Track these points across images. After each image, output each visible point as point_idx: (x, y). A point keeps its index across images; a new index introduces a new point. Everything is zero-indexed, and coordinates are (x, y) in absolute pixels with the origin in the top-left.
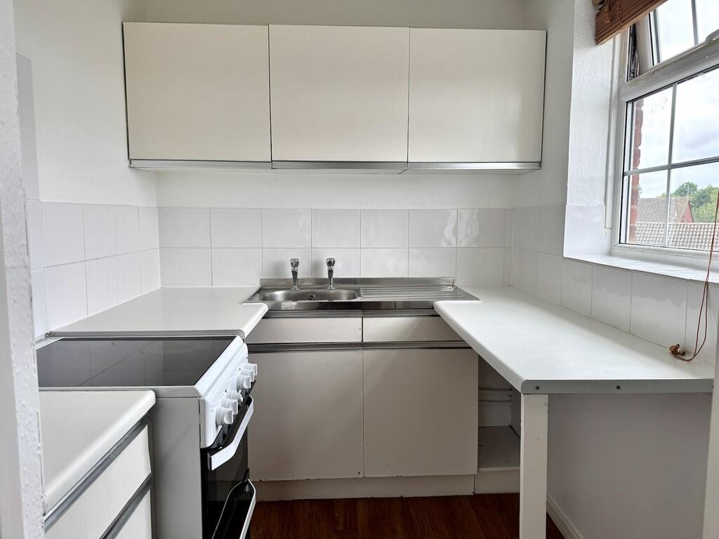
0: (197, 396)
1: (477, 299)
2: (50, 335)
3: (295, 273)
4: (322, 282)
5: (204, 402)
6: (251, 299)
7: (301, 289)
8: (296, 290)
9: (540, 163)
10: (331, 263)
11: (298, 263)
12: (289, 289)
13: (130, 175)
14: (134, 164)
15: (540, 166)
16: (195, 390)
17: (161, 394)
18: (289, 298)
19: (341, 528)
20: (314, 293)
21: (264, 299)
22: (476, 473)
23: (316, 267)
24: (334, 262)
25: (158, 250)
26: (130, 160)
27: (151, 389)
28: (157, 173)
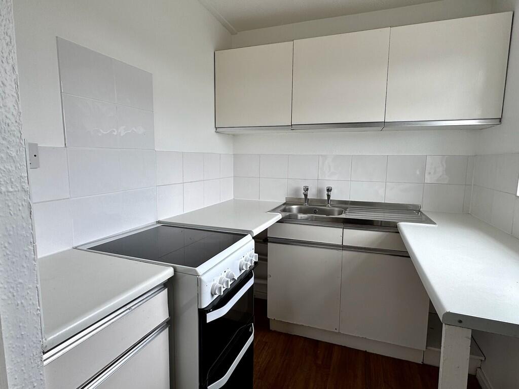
0: (197, 275)
1: (434, 223)
2: (159, 222)
3: (306, 195)
4: (322, 201)
5: (201, 279)
6: (274, 210)
7: (310, 205)
8: (306, 205)
9: (500, 120)
10: (329, 190)
11: (308, 189)
12: (302, 205)
13: (217, 137)
14: (218, 130)
15: (500, 122)
16: (196, 271)
17: (178, 270)
18: (301, 211)
19: (320, 362)
20: (317, 208)
21: (284, 210)
22: (425, 350)
23: (320, 191)
24: (331, 189)
25: (233, 178)
26: (216, 128)
27: (172, 266)
28: (234, 136)
